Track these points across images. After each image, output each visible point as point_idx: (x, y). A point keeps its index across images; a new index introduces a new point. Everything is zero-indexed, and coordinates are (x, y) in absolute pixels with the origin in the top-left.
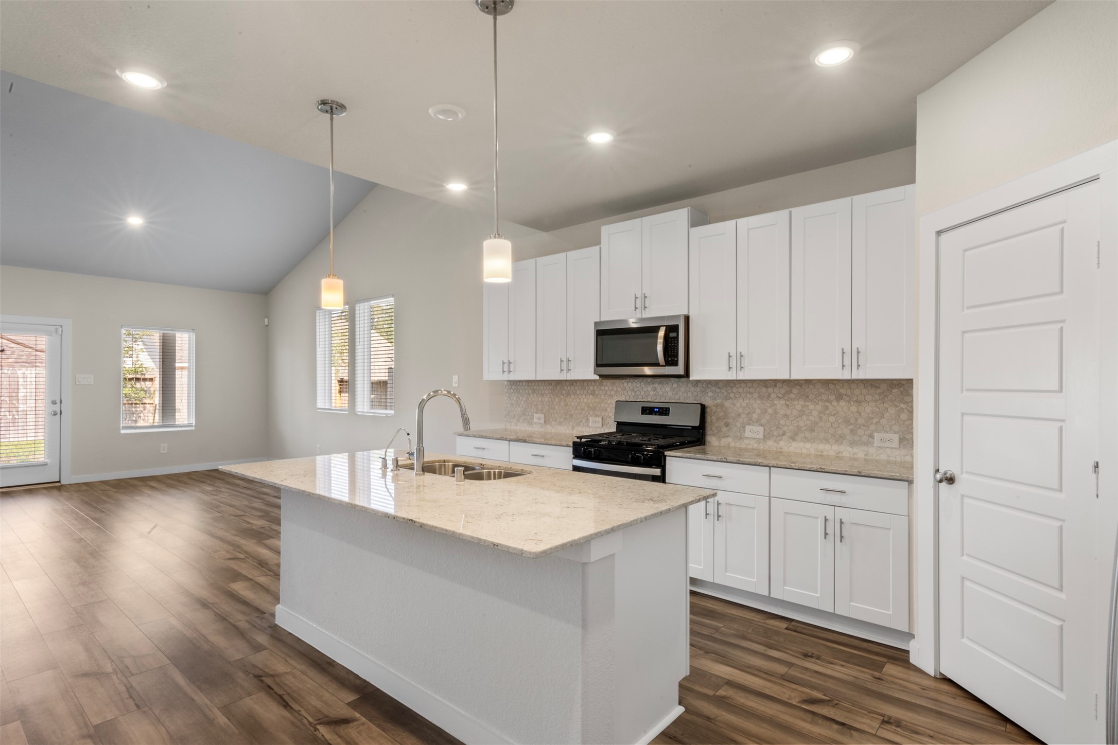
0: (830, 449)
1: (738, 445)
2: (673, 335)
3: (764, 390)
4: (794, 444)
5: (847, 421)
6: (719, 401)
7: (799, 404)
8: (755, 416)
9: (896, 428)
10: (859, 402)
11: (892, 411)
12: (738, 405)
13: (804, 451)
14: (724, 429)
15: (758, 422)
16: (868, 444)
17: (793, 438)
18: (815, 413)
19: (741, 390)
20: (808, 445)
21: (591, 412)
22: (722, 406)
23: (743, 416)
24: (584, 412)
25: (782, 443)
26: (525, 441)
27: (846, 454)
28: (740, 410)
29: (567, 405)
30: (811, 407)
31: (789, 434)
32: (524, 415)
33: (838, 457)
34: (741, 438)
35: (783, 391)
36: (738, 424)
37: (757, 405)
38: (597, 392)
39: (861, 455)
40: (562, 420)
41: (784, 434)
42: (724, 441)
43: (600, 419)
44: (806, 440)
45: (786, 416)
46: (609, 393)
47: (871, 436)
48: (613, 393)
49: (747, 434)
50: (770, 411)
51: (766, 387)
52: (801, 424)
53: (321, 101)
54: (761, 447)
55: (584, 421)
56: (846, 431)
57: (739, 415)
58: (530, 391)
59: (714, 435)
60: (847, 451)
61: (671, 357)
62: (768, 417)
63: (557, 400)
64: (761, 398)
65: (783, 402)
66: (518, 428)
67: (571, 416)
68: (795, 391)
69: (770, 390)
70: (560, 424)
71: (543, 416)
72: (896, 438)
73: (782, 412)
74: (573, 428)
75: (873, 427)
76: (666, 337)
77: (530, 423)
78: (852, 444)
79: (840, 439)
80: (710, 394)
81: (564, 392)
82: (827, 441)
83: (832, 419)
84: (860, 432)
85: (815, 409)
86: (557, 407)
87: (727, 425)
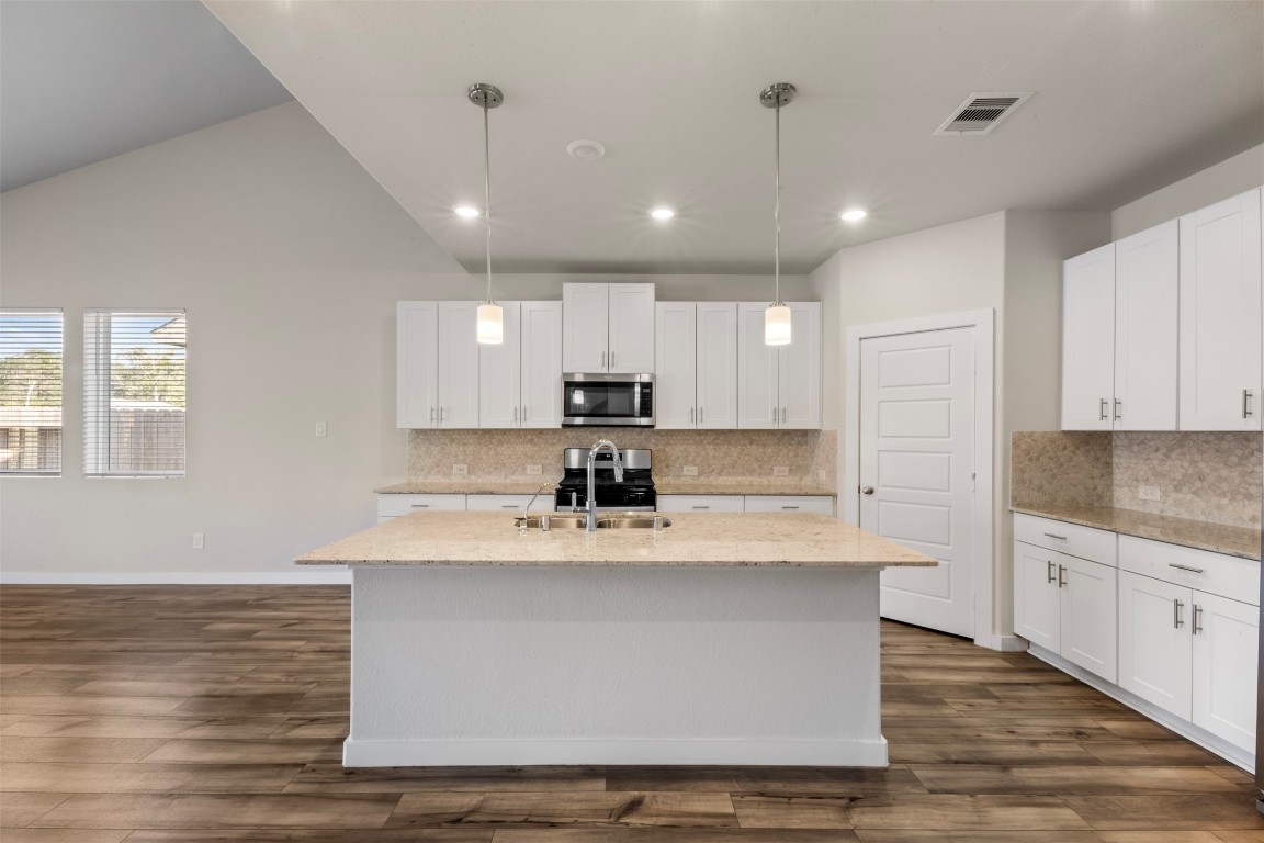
0: (746, 480)
1: (677, 482)
2: (648, 390)
3: (698, 437)
4: (721, 478)
5: (757, 460)
6: (661, 447)
7: (724, 448)
8: (691, 458)
9: (787, 462)
10: (764, 445)
11: (784, 451)
12: (676, 450)
13: (728, 483)
14: (666, 470)
15: (694, 463)
16: (770, 474)
17: (720, 474)
18: (735, 454)
19: (679, 438)
20: (730, 478)
21: (529, 461)
22: (663, 451)
23: (681, 458)
24: (520, 461)
25: (711, 478)
26: (492, 493)
27: (756, 483)
28: (679, 454)
29: (498, 454)
30: (733, 449)
31: (717, 471)
32: (438, 466)
33: (751, 485)
34: (679, 476)
35: (712, 438)
36: (677, 465)
37: (692, 449)
38: (536, 441)
39: (765, 483)
40: (491, 469)
41: (713, 471)
42: (665, 480)
43: (540, 467)
44: (729, 474)
45: (715, 457)
46: (550, 441)
47: (772, 469)
48: (555, 441)
49: (685, 473)
50: (703, 454)
51: (700, 435)
52: (726, 463)
53: (481, 85)
54: (695, 482)
55: (520, 469)
56: (756, 466)
57: (678, 458)
58: (447, 441)
59: (657, 475)
60: (756, 480)
61: (647, 410)
62: (701, 458)
63: (485, 449)
64: (696, 443)
65: (712, 446)
66: (428, 481)
67: (504, 465)
68: (721, 438)
69: (703, 437)
70: (489, 473)
71: (466, 466)
72: (787, 469)
73: (711, 454)
74: (506, 477)
75: (773, 463)
76: (642, 394)
77: (448, 475)
78: (760, 475)
79: (752, 472)
80: (653, 441)
81: (494, 441)
82: (743, 474)
83: (747, 458)
84: (765, 466)
85: (735, 451)
86: (484, 457)
87: (668, 466)
